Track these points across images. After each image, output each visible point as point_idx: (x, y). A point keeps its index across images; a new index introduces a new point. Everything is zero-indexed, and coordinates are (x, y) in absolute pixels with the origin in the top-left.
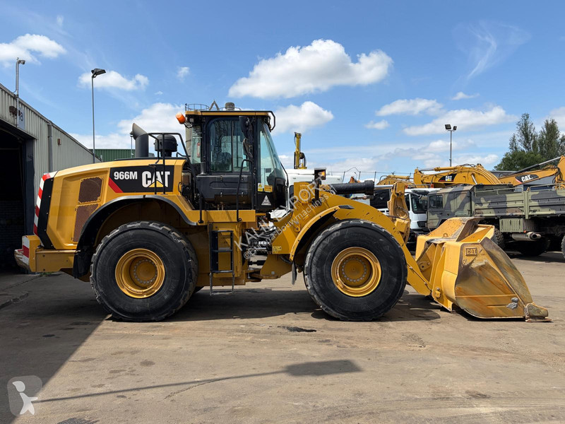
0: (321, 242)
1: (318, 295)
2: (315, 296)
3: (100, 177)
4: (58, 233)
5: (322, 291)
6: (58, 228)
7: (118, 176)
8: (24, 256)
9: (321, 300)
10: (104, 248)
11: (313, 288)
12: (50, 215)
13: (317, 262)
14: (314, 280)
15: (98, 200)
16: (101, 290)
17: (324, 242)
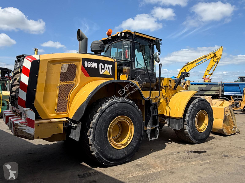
0: (192, 108)
1: (191, 134)
2: (190, 134)
3: (75, 64)
4: (44, 106)
5: (193, 131)
6: (44, 102)
7: (87, 64)
8: (28, 127)
9: (191, 136)
10: (100, 116)
11: (189, 131)
12: (37, 91)
13: (191, 118)
14: (190, 127)
15: (74, 81)
16: (98, 147)
17: (193, 108)
